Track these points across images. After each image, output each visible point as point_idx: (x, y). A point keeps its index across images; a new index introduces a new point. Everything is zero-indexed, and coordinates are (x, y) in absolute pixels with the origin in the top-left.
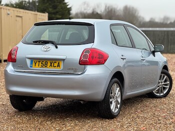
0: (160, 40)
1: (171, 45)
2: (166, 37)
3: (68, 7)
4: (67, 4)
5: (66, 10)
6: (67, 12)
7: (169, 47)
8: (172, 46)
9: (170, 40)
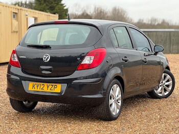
0: (162, 40)
1: (173, 45)
2: (168, 37)
3: (65, 8)
4: (64, 5)
5: (63, 11)
6: (64, 13)
7: (171, 47)
8: (174, 47)
9: (172, 40)
